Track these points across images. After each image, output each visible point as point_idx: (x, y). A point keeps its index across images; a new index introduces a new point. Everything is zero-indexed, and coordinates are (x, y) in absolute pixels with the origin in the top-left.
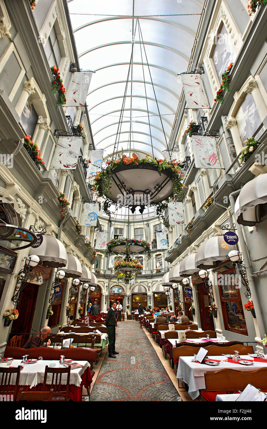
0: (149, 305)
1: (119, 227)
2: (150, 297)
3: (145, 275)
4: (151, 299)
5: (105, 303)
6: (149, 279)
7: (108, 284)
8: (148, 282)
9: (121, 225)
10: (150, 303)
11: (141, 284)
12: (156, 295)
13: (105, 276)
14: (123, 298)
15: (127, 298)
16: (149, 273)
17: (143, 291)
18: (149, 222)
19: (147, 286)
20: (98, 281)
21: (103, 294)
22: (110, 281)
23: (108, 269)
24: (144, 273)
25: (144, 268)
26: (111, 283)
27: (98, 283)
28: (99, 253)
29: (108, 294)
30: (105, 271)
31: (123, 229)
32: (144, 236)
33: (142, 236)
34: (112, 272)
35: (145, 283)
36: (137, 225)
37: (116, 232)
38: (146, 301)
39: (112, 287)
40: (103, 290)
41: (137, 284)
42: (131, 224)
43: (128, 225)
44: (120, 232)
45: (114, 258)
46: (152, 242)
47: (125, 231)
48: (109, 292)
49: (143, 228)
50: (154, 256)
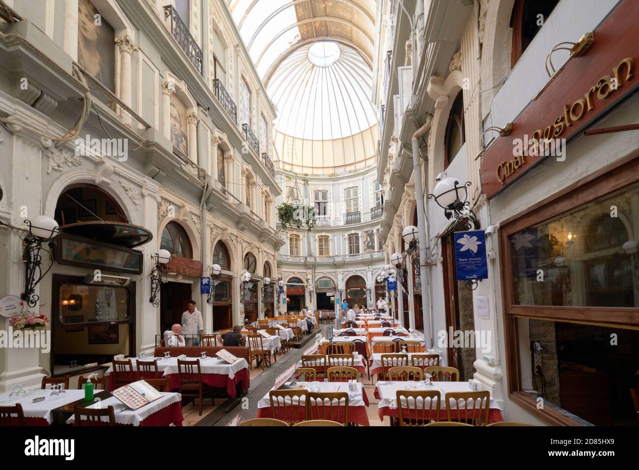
0: (370, 302)
1: (321, 188)
2: (371, 289)
3: (361, 260)
4: (372, 294)
6: (369, 265)
7: (313, 276)
8: (367, 271)
9: (323, 185)
10: (371, 299)
11: (358, 272)
15: (339, 293)
18: (367, 175)
19: (366, 276)
20: (297, 272)
21: (307, 290)
22: (314, 271)
23: (310, 255)
24: (361, 258)
25: (361, 251)
26: (316, 274)
27: (298, 276)
28: (295, 233)
29: (312, 289)
30: (306, 257)
31: (327, 191)
32: (360, 200)
33: (356, 200)
34: (315, 259)
35: (363, 271)
36: (348, 182)
37: (317, 197)
38: (365, 296)
39: (318, 280)
40: (305, 284)
41: (352, 274)
42: (338, 182)
43: (334, 185)
44: (323, 197)
45: (317, 238)
46: (372, 209)
47: (330, 194)
48: (314, 287)
49: (358, 187)
50: (375, 231)
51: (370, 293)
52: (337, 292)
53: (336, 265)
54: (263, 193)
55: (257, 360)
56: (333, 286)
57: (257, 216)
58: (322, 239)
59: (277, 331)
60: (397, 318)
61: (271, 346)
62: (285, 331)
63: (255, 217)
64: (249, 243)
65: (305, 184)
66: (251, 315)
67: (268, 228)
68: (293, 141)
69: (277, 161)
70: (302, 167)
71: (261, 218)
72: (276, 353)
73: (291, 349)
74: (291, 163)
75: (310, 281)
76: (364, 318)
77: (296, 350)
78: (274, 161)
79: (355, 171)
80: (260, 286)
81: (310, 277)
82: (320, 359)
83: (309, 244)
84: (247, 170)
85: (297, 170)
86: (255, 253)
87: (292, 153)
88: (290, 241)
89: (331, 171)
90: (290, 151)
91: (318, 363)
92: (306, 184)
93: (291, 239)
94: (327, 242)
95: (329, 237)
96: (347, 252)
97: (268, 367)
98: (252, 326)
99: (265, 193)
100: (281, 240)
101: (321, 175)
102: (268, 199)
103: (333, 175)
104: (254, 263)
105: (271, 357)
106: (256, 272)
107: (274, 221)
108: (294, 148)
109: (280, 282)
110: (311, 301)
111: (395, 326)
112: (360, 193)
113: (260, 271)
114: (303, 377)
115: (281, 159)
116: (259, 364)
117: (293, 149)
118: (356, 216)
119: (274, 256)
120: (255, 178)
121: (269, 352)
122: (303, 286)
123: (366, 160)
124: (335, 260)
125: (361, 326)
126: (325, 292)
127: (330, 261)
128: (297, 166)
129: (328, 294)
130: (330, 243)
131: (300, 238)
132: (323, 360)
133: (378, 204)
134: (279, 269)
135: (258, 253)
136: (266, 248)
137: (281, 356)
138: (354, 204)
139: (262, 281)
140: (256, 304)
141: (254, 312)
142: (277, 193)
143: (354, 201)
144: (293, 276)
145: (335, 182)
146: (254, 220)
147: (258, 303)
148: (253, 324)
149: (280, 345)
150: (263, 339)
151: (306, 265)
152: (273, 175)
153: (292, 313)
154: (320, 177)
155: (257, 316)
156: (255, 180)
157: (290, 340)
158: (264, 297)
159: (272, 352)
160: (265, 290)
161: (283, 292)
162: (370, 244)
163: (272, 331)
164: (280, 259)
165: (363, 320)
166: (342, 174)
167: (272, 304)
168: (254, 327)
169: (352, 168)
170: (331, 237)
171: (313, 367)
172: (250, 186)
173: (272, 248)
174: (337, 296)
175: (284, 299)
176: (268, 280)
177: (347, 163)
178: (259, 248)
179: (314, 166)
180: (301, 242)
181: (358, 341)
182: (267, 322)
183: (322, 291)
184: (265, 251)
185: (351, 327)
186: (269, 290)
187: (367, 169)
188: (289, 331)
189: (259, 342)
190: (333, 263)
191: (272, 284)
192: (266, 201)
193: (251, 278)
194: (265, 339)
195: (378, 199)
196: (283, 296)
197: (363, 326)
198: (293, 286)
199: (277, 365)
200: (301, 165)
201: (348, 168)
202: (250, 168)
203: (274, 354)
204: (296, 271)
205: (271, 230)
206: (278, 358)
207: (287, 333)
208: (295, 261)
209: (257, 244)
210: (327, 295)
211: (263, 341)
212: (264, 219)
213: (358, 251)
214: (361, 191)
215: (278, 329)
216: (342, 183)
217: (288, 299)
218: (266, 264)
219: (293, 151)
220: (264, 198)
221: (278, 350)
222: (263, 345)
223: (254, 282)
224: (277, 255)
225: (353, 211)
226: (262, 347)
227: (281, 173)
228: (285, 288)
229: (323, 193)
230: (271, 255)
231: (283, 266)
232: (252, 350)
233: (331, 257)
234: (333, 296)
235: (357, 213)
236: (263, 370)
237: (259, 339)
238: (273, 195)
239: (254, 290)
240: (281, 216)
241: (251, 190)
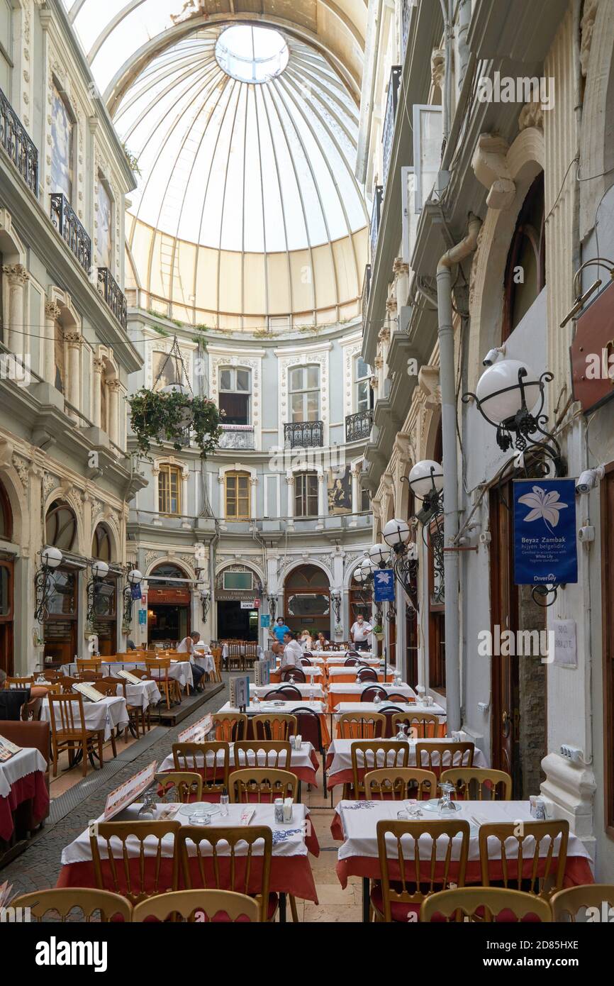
0: (337, 625)
1: (235, 362)
2: (340, 597)
3: (321, 531)
4: (342, 607)
6: (337, 544)
7: (209, 563)
8: (332, 555)
9: (240, 355)
10: (339, 620)
11: (313, 559)
13: (196, 538)
15: (268, 603)
18: (340, 340)
19: (331, 567)
20: (173, 551)
21: (195, 594)
22: (214, 551)
23: (206, 513)
24: (321, 527)
25: (322, 509)
26: (218, 558)
27: (176, 560)
28: (172, 460)
29: (208, 592)
30: (196, 519)
31: (250, 370)
32: (322, 395)
33: (315, 394)
34: (217, 523)
35: (324, 557)
36: (299, 353)
37: (225, 382)
38: (326, 612)
39: (221, 572)
40: (193, 579)
41: (298, 562)
42: (276, 351)
43: (265, 356)
44: (239, 381)
45: (222, 475)
46: (348, 418)
47: (256, 378)
48: (213, 588)
49: (319, 365)
50: (353, 467)
51: (339, 605)
52: (265, 600)
53: (263, 540)
54: (96, 362)
55: (71, 752)
56: (257, 587)
57: (80, 415)
58: (235, 478)
59: (120, 686)
60: (393, 662)
61: (104, 721)
62: (140, 687)
63: (75, 418)
64: (59, 478)
65: (198, 348)
66: (60, 647)
67: (107, 446)
68: (174, 247)
69: (134, 291)
70: (194, 308)
71: (91, 421)
72: (117, 737)
73: (152, 728)
74: (168, 298)
75: (204, 574)
76: (323, 661)
77: (165, 730)
78: (126, 290)
79: (313, 328)
80: (85, 579)
81: (203, 563)
82: (216, 751)
83: (204, 488)
84: (60, 304)
85: (180, 315)
86: (74, 500)
87: (172, 275)
88: (160, 479)
89: (260, 325)
90: (167, 270)
91: (210, 760)
92: (201, 349)
93: (162, 476)
94: (246, 486)
95: (249, 474)
96: (290, 513)
97: (96, 769)
98: (62, 674)
99: (103, 364)
100: (136, 476)
101: (237, 332)
102: (110, 377)
103: (264, 333)
104: (70, 527)
105: (104, 746)
106: (75, 545)
107: (121, 431)
108: (176, 264)
109: (131, 574)
110: (204, 620)
111: (388, 679)
112: (324, 380)
113: (85, 546)
114: (174, 791)
115: (144, 286)
116: (74, 762)
117: (172, 266)
118: (314, 432)
119: (119, 512)
120: (79, 325)
121: (101, 733)
122: (187, 583)
123: (340, 306)
124: (262, 529)
125: (312, 678)
126: (237, 598)
127: (251, 529)
128: (181, 305)
129: (243, 605)
130: (253, 490)
131: (184, 474)
132: (221, 754)
133: (363, 407)
134: (131, 543)
135: (80, 502)
136: (102, 492)
137: (130, 744)
138: (309, 403)
139: (90, 568)
140: (74, 624)
141: (70, 640)
142: (132, 363)
143: (309, 397)
144: (163, 559)
145: (269, 351)
146: (73, 424)
147: (77, 621)
148: (64, 669)
149: (125, 718)
150: (85, 704)
151: (194, 537)
152: (124, 323)
153: (159, 645)
154: (235, 337)
155: (75, 650)
156: (78, 330)
157: (151, 707)
158: (93, 607)
159: (108, 735)
160: (96, 589)
161: (139, 595)
162: (342, 497)
163: (107, 686)
164: (136, 520)
165: (318, 664)
166: (284, 332)
167: (113, 624)
168: (67, 674)
169: (308, 321)
170: (254, 476)
171: (199, 770)
172: (66, 344)
173: (113, 491)
174: (265, 610)
175: (142, 614)
176: (103, 566)
177: (297, 310)
178: (82, 492)
179: (221, 310)
180: (185, 483)
181: (304, 711)
182: (98, 666)
183: (230, 598)
184: (97, 500)
185: (292, 680)
186: (105, 589)
187: (341, 327)
188: (148, 687)
189: (76, 712)
190: (257, 534)
191: (112, 578)
192: (104, 384)
193: (63, 561)
194: (90, 703)
195: (362, 396)
196: (140, 606)
197: (317, 679)
198: (163, 582)
199: (117, 764)
200: (191, 305)
201: (300, 322)
202: (67, 300)
203: (112, 740)
204: (172, 548)
205: (115, 451)
206: (121, 748)
207: (144, 690)
208: (172, 526)
209: (80, 482)
210: (242, 607)
211: (85, 710)
212: (98, 424)
213: (314, 510)
214: (326, 376)
215: (124, 681)
216: (284, 354)
217: (151, 613)
218: (99, 530)
219: (172, 271)
220: (99, 376)
221: (122, 728)
222: (86, 719)
223: (71, 571)
224: (126, 509)
225: (306, 419)
226: (83, 722)
227: (142, 319)
228: (144, 588)
229: (238, 372)
230: (114, 509)
231: (141, 537)
232: (59, 728)
233: (253, 520)
234: (256, 610)
235: (317, 424)
236: (85, 776)
237: (75, 703)
238: (122, 370)
239: (70, 591)
240: (138, 420)
241: (67, 354)
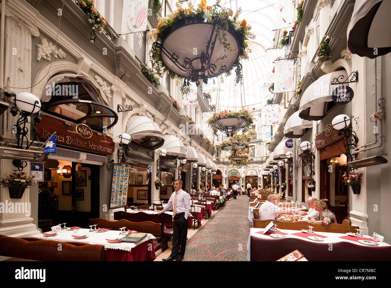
0: (259, 185)
2: (260, 178)
3: (256, 161)
5: (225, 183)
6: (260, 164)
7: (227, 169)
8: (259, 167)
10: (260, 183)
11: (254, 168)
12: (265, 177)
13: (224, 163)
14: (238, 179)
15: (242, 179)
16: (260, 159)
17: (255, 174)
19: (258, 170)
21: (223, 177)
23: (226, 157)
26: (229, 168)
30: (224, 159)
33: (254, 126)
35: (256, 167)
38: (257, 182)
39: (230, 172)
48: (228, 175)
51: (260, 180)
56: (238, 175)
174: (241, 181)
204: (218, 165)
235: (255, 134)
